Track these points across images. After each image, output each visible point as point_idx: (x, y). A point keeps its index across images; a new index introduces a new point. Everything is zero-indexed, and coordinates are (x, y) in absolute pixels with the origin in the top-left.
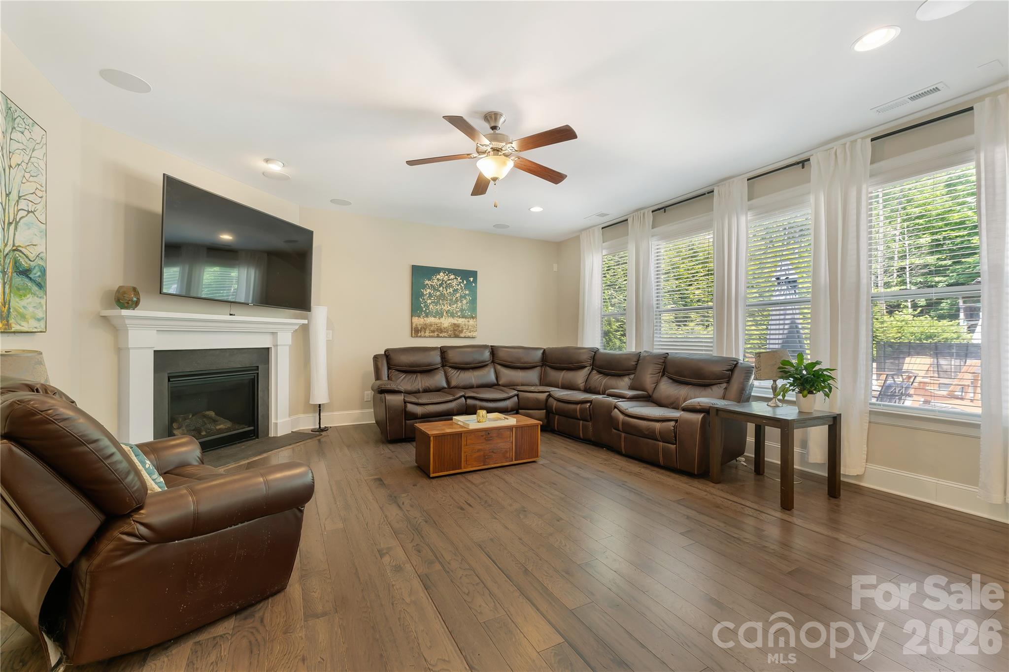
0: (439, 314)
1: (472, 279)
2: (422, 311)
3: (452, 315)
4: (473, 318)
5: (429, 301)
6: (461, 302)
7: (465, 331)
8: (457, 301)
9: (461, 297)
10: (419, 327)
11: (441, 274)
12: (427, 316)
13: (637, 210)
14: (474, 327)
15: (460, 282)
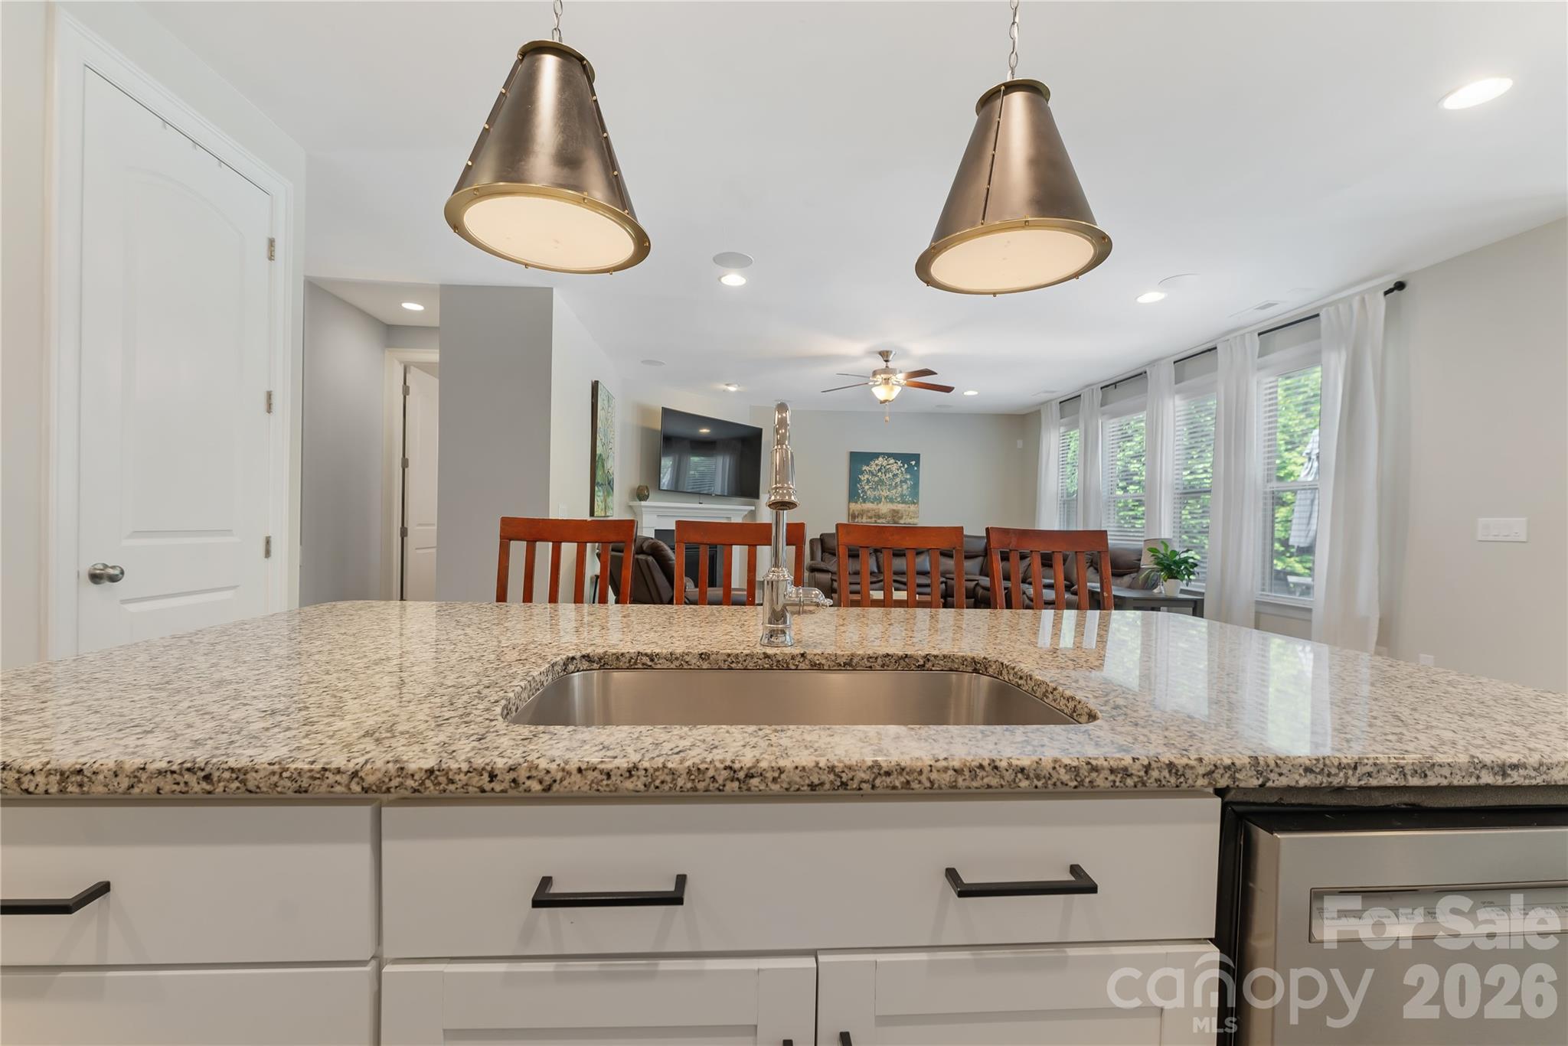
0: (878, 500)
1: (913, 463)
2: (859, 496)
3: (892, 501)
4: (914, 503)
5: (867, 487)
6: (901, 487)
7: (904, 517)
8: (896, 486)
9: (901, 482)
10: (857, 513)
11: (880, 459)
12: (864, 502)
13: (1087, 386)
14: (915, 513)
15: (900, 467)
